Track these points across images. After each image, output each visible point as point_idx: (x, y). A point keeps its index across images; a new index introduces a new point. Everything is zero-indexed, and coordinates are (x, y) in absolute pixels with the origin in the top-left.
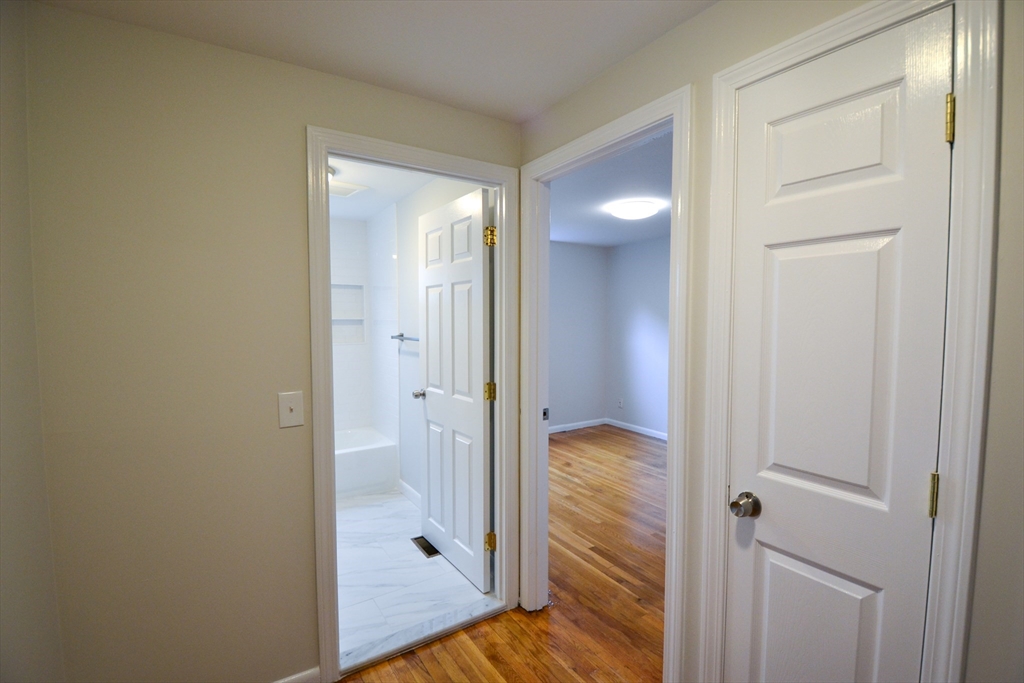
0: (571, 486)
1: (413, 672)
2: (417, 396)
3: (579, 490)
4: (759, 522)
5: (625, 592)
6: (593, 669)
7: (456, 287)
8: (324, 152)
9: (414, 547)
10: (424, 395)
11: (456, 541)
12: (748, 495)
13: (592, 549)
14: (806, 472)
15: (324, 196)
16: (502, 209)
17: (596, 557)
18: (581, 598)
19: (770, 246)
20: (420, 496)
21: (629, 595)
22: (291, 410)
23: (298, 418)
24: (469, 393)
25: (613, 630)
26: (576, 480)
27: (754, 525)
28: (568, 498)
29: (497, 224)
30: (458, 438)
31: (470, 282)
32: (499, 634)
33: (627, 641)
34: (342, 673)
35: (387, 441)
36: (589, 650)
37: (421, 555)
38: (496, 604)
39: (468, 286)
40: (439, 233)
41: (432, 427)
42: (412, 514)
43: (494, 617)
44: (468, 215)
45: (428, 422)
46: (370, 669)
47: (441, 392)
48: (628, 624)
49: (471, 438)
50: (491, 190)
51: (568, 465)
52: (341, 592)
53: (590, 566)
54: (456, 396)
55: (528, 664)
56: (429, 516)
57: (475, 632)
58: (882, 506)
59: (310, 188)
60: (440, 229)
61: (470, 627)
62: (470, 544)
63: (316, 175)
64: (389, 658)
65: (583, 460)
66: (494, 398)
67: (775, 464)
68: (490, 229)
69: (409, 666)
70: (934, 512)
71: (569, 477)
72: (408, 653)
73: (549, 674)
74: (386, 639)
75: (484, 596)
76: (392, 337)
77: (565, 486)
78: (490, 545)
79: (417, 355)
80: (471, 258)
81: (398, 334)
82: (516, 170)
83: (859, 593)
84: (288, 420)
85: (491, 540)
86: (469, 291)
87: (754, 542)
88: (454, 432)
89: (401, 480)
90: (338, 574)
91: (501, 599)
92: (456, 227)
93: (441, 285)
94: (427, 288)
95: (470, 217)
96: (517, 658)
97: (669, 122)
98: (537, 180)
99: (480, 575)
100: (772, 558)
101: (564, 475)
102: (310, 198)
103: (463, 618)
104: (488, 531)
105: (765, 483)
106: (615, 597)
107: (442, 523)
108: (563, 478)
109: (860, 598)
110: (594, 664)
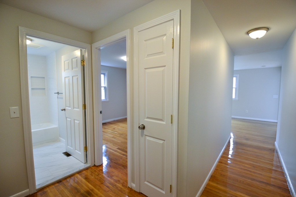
0: (114, 134)
1: (61, 186)
2: (62, 110)
3: (117, 135)
4: (145, 130)
5: (124, 157)
6: (113, 176)
7: (73, 77)
8: (25, 35)
9: (63, 155)
10: (65, 110)
11: (76, 151)
12: (143, 125)
13: (117, 149)
14: (152, 118)
15: (25, 48)
16: (86, 55)
17: (118, 150)
18: (112, 160)
19: (146, 69)
20: (65, 140)
21: (125, 158)
22: (15, 113)
23: (17, 115)
24: (78, 108)
25: (120, 166)
26: (116, 133)
27: (144, 131)
28: (113, 137)
29: (85, 59)
30: (76, 121)
31: (77, 76)
32: (88, 173)
33: (122, 168)
34: (37, 190)
35: (55, 126)
36: (113, 172)
37: (65, 157)
38: (88, 165)
39: (77, 77)
40: (68, 61)
41: (68, 119)
42: (63, 146)
43: (87, 169)
44: (77, 56)
45: (66, 118)
46: (47, 188)
47: (70, 108)
48: (124, 164)
49: (79, 121)
50: (83, 50)
51: (114, 129)
52: (35, 170)
53: (116, 153)
54: (75, 109)
55: (95, 178)
56: (68, 145)
57: (81, 173)
58: (164, 123)
59: (20, 45)
60: (68, 60)
61: (79, 172)
62: (80, 151)
63: (22, 41)
64: (53, 184)
65: (119, 127)
66: (86, 109)
67: (147, 117)
68: (83, 61)
69: (59, 185)
70: (172, 123)
71: (114, 132)
72: (59, 182)
73: (101, 179)
74: (52, 179)
75: (84, 164)
76: (55, 93)
77: (112, 134)
78: (86, 150)
79: (62, 98)
80: (77, 69)
81: (57, 92)
82: (90, 45)
83: (161, 142)
84: (13, 115)
85: (86, 148)
86: (77, 78)
87: (144, 135)
88: (74, 120)
89: (59, 137)
90: (35, 165)
91: (89, 164)
92: (73, 60)
93: (69, 77)
94: (65, 77)
95: (77, 57)
96: (92, 177)
97: (125, 37)
98: (96, 48)
99: (83, 159)
100: (148, 138)
101: (113, 132)
102: (20, 48)
103: (78, 170)
104: (85, 146)
105: (146, 121)
106: (121, 159)
107: (72, 146)
108: (112, 132)
109: (162, 143)
110: (113, 174)
